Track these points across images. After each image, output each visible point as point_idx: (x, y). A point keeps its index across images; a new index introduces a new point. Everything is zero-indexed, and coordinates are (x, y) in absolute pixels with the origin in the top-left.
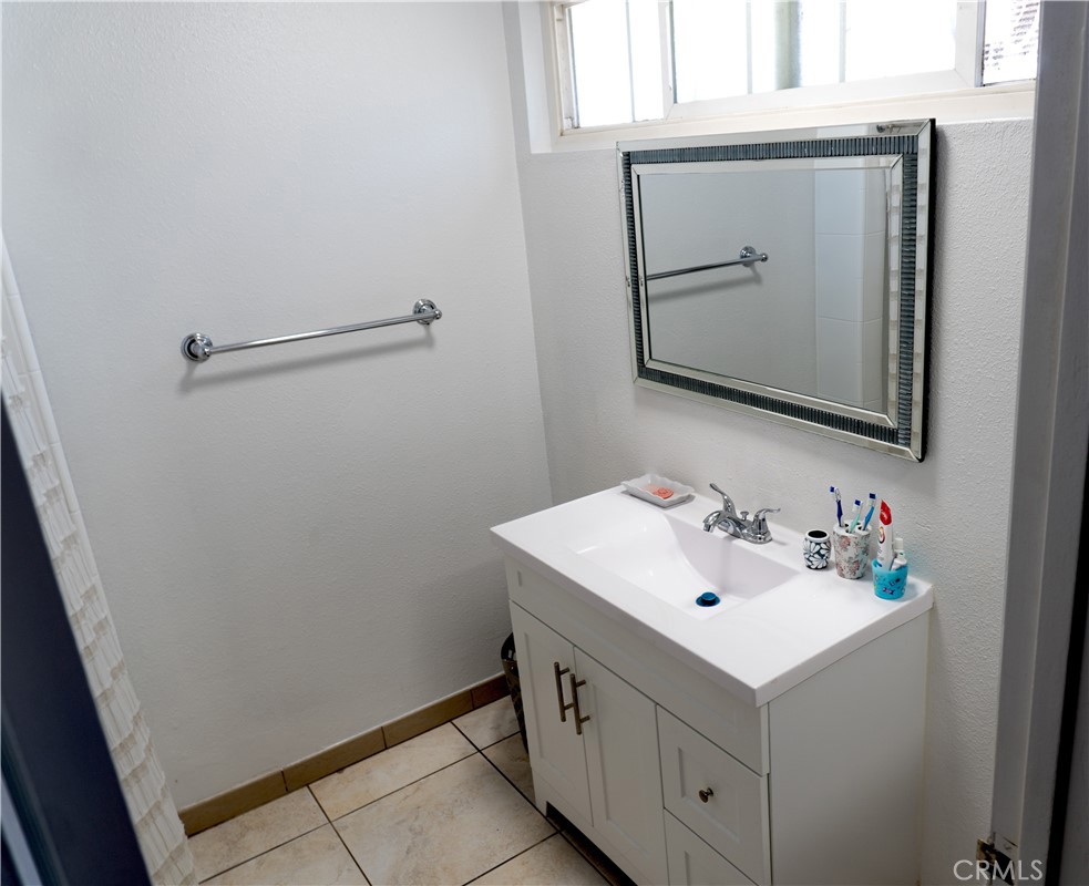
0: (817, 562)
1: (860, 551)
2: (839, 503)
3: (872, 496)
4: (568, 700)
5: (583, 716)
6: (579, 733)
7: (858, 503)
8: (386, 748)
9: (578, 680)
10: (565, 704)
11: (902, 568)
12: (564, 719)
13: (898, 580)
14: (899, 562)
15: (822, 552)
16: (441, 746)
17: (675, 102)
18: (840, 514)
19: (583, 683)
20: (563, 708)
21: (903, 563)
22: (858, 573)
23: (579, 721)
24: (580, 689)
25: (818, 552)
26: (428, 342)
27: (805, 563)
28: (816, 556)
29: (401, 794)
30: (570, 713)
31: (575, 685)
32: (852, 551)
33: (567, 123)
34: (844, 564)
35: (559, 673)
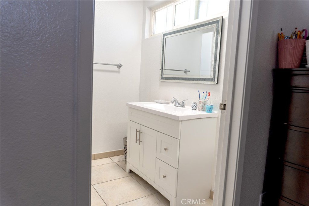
0: (194, 108)
1: (203, 104)
2: (200, 94)
3: (207, 92)
4: (138, 138)
5: (141, 141)
6: (139, 144)
7: (203, 93)
8: (94, 159)
9: (141, 132)
10: (137, 139)
11: (212, 105)
12: (136, 142)
13: (211, 108)
14: (211, 104)
15: (196, 106)
16: (107, 160)
17: (174, 26)
18: (200, 97)
19: (142, 133)
20: (136, 140)
21: (212, 104)
22: (203, 110)
23: (140, 142)
24: (141, 134)
25: (195, 106)
26: (119, 72)
27: (192, 108)
28: (194, 106)
29: (97, 166)
30: (138, 141)
31: (140, 133)
32: (202, 104)
33: (152, 34)
34: (200, 107)
35: (137, 131)
